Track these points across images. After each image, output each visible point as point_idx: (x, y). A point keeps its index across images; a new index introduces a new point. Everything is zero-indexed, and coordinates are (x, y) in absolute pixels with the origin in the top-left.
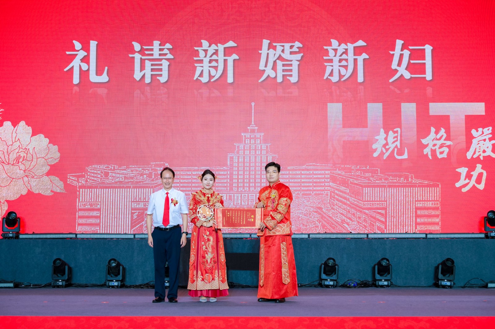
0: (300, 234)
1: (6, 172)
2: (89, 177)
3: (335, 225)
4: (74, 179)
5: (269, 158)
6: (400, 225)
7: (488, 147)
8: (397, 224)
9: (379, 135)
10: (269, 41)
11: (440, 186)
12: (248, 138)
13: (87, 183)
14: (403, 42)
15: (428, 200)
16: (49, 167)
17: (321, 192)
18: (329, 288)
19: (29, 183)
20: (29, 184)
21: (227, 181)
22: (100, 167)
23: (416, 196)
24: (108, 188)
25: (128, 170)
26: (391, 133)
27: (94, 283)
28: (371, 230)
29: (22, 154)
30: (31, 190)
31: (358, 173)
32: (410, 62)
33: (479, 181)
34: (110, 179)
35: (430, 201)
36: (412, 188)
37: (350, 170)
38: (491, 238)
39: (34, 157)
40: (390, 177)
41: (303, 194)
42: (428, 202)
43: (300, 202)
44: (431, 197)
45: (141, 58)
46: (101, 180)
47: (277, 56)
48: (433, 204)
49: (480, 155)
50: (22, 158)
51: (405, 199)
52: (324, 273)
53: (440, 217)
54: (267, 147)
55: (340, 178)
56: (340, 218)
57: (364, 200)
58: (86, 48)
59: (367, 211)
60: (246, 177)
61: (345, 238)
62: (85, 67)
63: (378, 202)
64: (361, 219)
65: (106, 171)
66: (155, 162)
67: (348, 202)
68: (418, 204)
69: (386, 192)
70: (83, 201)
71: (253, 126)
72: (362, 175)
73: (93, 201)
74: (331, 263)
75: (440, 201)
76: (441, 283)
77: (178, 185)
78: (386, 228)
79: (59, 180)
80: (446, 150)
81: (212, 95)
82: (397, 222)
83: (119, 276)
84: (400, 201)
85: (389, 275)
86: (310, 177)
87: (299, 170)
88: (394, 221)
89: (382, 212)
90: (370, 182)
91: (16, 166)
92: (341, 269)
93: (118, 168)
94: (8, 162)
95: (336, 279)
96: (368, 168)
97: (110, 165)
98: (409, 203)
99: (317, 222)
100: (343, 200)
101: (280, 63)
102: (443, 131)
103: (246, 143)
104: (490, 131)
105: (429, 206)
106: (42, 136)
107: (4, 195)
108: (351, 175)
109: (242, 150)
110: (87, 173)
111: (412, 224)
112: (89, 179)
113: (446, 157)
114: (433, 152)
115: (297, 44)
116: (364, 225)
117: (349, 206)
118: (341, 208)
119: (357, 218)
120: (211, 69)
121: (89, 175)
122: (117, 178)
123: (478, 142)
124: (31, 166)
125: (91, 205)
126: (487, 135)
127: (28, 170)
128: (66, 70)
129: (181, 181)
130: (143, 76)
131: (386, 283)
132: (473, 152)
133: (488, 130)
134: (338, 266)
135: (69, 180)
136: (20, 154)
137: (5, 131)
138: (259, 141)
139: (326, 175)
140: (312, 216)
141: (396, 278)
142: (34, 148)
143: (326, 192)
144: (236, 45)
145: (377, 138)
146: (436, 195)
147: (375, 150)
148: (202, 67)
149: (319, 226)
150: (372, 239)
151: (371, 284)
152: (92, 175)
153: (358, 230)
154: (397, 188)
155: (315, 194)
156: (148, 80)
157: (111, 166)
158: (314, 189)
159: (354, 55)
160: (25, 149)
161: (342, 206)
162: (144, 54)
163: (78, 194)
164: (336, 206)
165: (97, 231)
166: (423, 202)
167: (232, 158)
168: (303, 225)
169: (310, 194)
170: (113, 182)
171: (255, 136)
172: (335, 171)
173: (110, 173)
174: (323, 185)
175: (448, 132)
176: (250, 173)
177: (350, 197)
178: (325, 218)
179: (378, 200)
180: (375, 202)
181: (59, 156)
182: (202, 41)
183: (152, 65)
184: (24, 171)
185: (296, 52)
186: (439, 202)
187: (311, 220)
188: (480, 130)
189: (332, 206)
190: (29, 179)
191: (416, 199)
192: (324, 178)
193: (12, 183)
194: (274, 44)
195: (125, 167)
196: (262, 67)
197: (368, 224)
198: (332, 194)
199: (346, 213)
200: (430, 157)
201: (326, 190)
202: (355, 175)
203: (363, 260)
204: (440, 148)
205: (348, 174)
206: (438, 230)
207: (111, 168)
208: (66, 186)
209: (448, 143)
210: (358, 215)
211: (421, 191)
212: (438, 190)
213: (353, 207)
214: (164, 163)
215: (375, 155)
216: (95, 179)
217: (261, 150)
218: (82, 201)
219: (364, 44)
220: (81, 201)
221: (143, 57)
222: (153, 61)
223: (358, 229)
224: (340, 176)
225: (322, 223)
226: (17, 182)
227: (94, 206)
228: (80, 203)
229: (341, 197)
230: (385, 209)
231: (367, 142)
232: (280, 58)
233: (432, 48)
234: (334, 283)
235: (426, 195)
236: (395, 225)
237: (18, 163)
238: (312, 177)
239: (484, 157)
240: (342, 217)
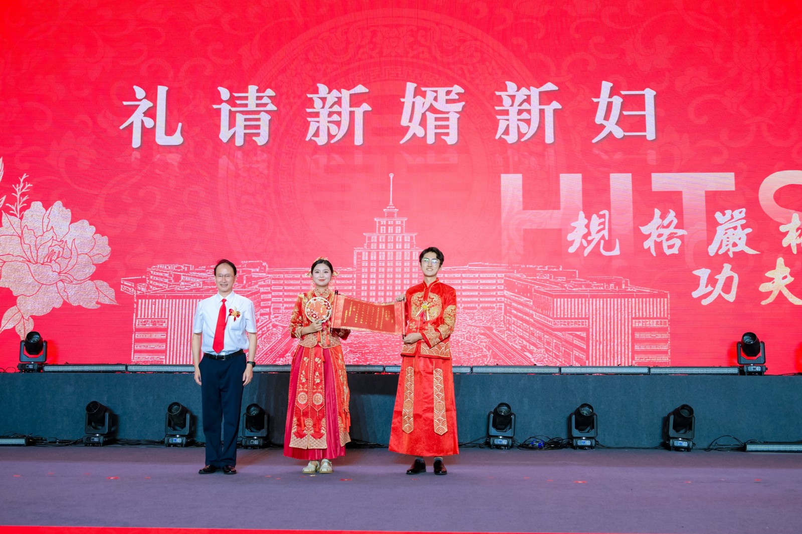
0: (459, 367)
1: (32, 275)
2: (151, 282)
3: (512, 355)
4: (130, 285)
5: (414, 255)
6: (608, 354)
7: (740, 239)
8: (605, 353)
9: (577, 220)
10: (415, 85)
11: (669, 297)
12: (383, 225)
13: (149, 290)
14: (611, 85)
15: (651, 316)
16: (95, 267)
17: (492, 305)
18: (501, 449)
19: (66, 290)
20: (66, 292)
21: (353, 288)
22: (167, 267)
23: (634, 312)
24: (179, 297)
25: (208, 272)
26: (594, 217)
27: (150, 438)
28: (565, 362)
29: (56, 249)
30: (68, 301)
31: (547, 277)
32: (623, 115)
33: (727, 288)
34: (182, 286)
35: (653, 318)
36: (626, 299)
37: (534, 272)
38: (748, 375)
39: (73, 253)
40: (594, 283)
41: (464, 308)
42: (652, 321)
43: (460, 320)
44: (655, 313)
45: (230, 110)
46: (169, 286)
47: (427, 106)
48: (659, 323)
49: (728, 250)
50: (56, 254)
51: (616, 315)
52: (494, 426)
53: (669, 342)
54: (412, 238)
55: (520, 284)
56: (520, 343)
57: (555, 316)
58: (151, 96)
59: (559, 334)
60: (380, 283)
61: (526, 374)
62: (149, 123)
63: (577, 321)
64: (551, 344)
65: (176, 273)
66: (249, 260)
67: (532, 320)
68: (635, 322)
69: (587, 305)
70: (143, 317)
71: (391, 208)
72: (552, 280)
73: (156, 317)
74: (504, 409)
75: (669, 318)
76: (673, 443)
77: (281, 294)
78: (588, 358)
79: (108, 287)
80: (678, 242)
81: (333, 163)
82: (605, 349)
83: (184, 429)
84: (609, 318)
85: (593, 430)
86: (474, 282)
87: (458, 272)
88: (599, 349)
89: (582, 335)
90: (564, 290)
91: (47, 266)
92: (519, 421)
93: (194, 269)
94: (36, 260)
95: (512, 436)
96: (561, 269)
97: (182, 265)
98: (623, 322)
99: (485, 350)
100: (524, 317)
101: (431, 117)
102: (672, 215)
103: (382, 232)
104: (743, 215)
105: (652, 326)
106: (86, 223)
107: (29, 308)
108: (535, 280)
109: (375, 242)
110: (149, 277)
111: (626, 353)
112: (151, 284)
113: (677, 252)
114: (658, 245)
115: (457, 89)
116: (555, 354)
117: (533, 325)
118: (520, 328)
119: (544, 344)
120: (331, 125)
121: (151, 280)
122: (192, 284)
123: (726, 230)
124: (69, 266)
125: (154, 323)
126: (739, 221)
127: (64, 272)
128: (121, 128)
129: (285, 288)
130: (233, 136)
131: (588, 443)
132: (718, 246)
133: (740, 213)
134: (515, 415)
135: (123, 287)
136: (53, 248)
137: (34, 216)
138: (400, 230)
139: (498, 280)
140: (478, 339)
141: (604, 435)
142: (74, 240)
143: (498, 304)
144: (367, 90)
145: (573, 224)
146: (662, 310)
147: (572, 242)
148: (318, 122)
149: (488, 356)
150: (567, 374)
151: (565, 444)
152: (157, 279)
153: (547, 361)
154: (605, 299)
155: (482, 308)
156: (239, 142)
157: (185, 266)
158: (481, 299)
159: (541, 104)
160: (61, 241)
161: (522, 326)
162: (235, 105)
163: (135, 307)
164: (513, 325)
165: (162, 361)
166: (644, 320)
167: (360, 254)
168: (465, 353)
169: (475, 308)
170: (186, 289)
171: (394, 222)
172: (511, 274)
173: (182, 277)
174: (494, 294)
175: (680, 215)
176: (386, 276)
177: (534, 313)
178: (497, 343)
179: (576, 316)
180: (572, 321)
181: (109, 252)
182: (319, 85)
183: (246, 120)
184: (59, 273)
185: (455, 99)
186: (667, 320)
187: (476, 347)
188: (728, 212)
189: (508, 325)
190: (66, 285)
191: (634, 316)
192: (496, 284)
193: (40, 290)
194: (423, 89)
195: (205, 267)
196: (404, 122)
197: (562, 352)
198: (508, 307)
199: (529, 336)
200: (654, 254)
201: (499, 302)
202: (542, 280)
203: (553, 406)
204: (668, 240)
205: (532, 278)
206: (666, 363)
207: (184, 269)
208: (119, 295)
209: (680, 232)
210: (545, 339)
211: (641, 303)
212: (666, 302)
213: (538, 327)
214: (261, 261)
215: (572, 250)
216: (161, 285)
217: (403, 242)
218: (141, 316)
219: (555, 88)
220: (139, 317)
221: (234, 109)
222: (246, 114)
223: (547, 359)
224: (518, 281)
225: (493, 351)
226: (47, 289)
227: (157, 325)
228: (137, 320)
229: (521, 311)
230: (586, 330)
231: (560, 230)
232: (432, 109)
233: (654, 93)
234: (508, 442)
235: (648, 310)
236: (601, 354)
237: (50, 262)
238: (477, 282)
239: (734, 253)
240: (523, 342)
